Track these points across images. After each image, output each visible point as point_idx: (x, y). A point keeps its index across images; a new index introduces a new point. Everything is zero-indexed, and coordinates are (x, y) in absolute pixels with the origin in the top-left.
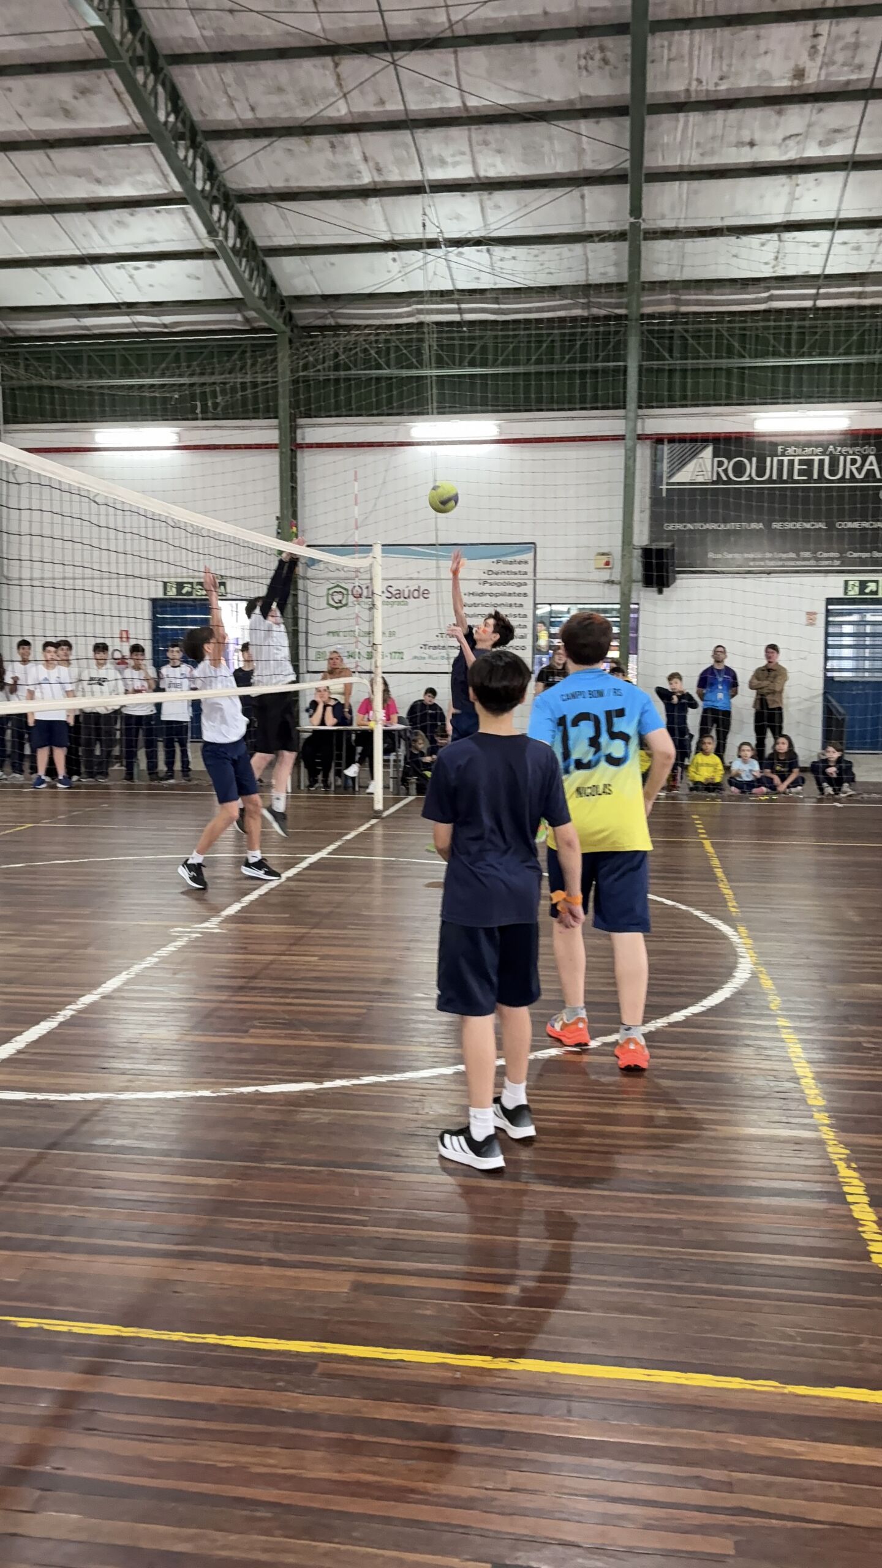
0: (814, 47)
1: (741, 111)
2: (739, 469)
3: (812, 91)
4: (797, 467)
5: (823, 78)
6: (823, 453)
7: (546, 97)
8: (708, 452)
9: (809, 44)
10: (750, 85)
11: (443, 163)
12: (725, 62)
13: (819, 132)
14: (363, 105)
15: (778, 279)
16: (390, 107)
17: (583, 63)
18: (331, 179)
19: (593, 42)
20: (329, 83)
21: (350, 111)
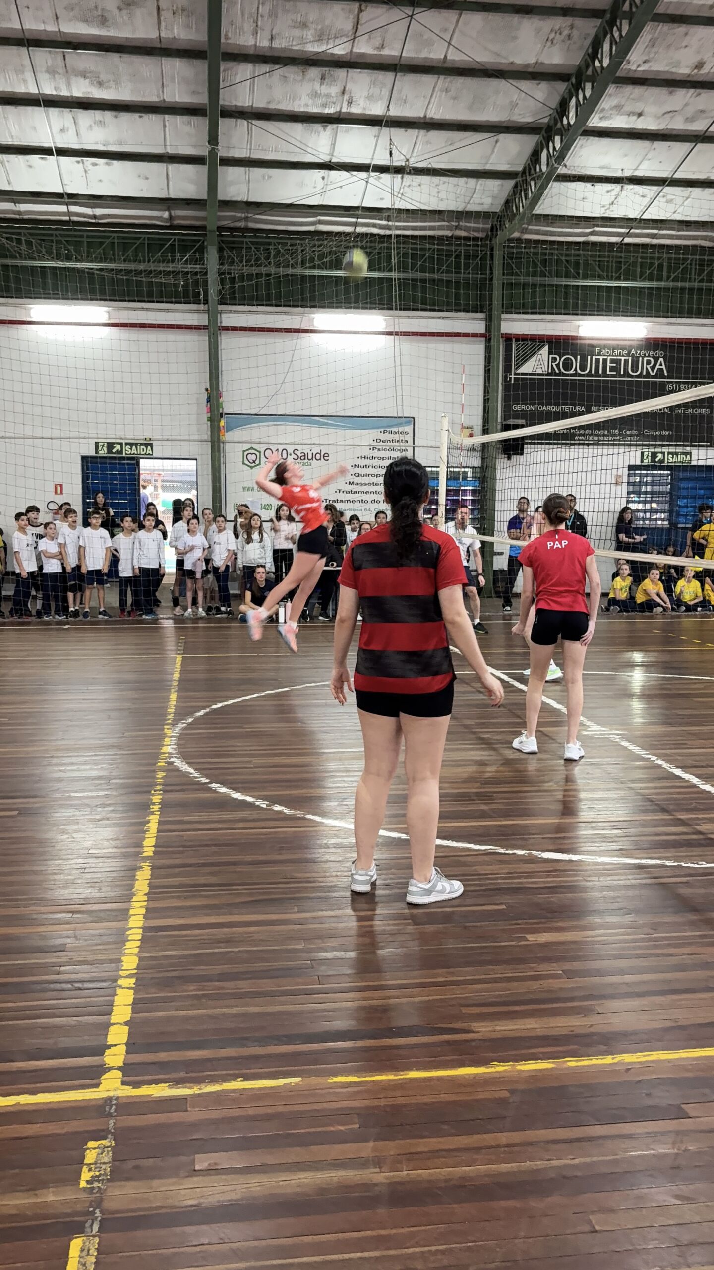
1: (645, 88)
2: (567, 365)
3: (700, 79)
4: (609, 364)
5: (712, 71)
6: (628, 355)
7: (511, 60)
8: (545, 350)
10: (661, 69)
11: (405, 102)
12: (655, 49)
13: (690, 111)
14: (365, 47)
15: (603, 219)
16: (386, 52)
17: (552, 36)
18: (307, 105)
19: (568, 21)
20: (348, 26)
21: (351, 51)
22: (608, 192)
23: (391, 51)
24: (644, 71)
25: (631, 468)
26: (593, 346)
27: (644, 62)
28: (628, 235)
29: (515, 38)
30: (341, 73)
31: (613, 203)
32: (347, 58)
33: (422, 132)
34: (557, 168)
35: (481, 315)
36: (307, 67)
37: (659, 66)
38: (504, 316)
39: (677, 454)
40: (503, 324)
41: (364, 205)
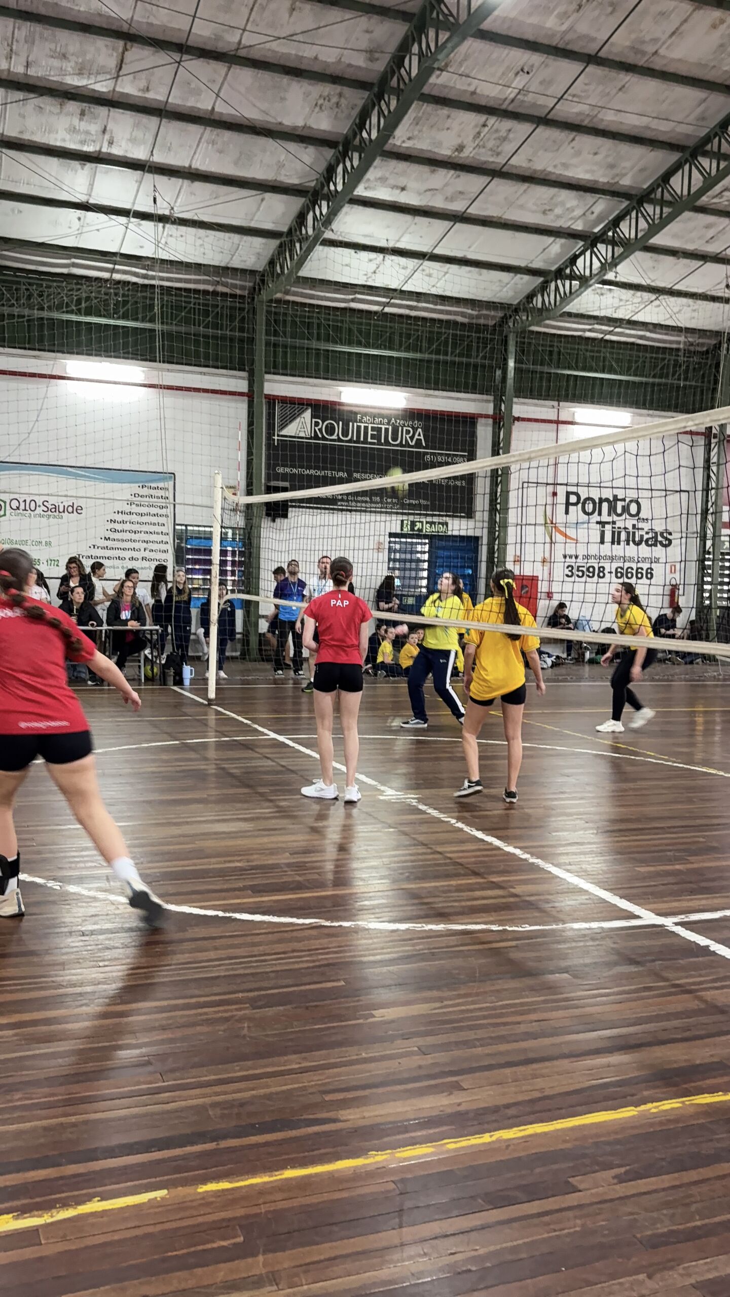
0: (479, 133)
1: (408, 164)
2: (330, 430)
3: (460, 162)
4: (370, 432)
5: (471, 155)
6: (388, 424)
7: (280, 120)
8: (308, 414)
9: (478, 130)
10: (424, 148)
11: (169, 150)
12: (418, 127)
13: (450, 191)
14: (128, 87)
15: (364, 286)
16: (150, 95)
17: (321, 102)
18: (64, 140)
19: (338, 88)
20: (112, 63)
21: (114, 90)
22: (371, 260)
23: (157, 95)
24: (407, 148)
25: (391, 535)
26: (356, 413)
27: (409, 139)
28: (387, 304)
29: (283, 99)
30: (102, 111)
31: (375, 272)
32: (110, 97)
33: (186, 183)
34: (324, 232)
35: (244, 374)
36: (66, 101)
37: (422, 144)
38: (267, 376)
39: (434, 523)
40: (266, 385)
41: (123, 251)
